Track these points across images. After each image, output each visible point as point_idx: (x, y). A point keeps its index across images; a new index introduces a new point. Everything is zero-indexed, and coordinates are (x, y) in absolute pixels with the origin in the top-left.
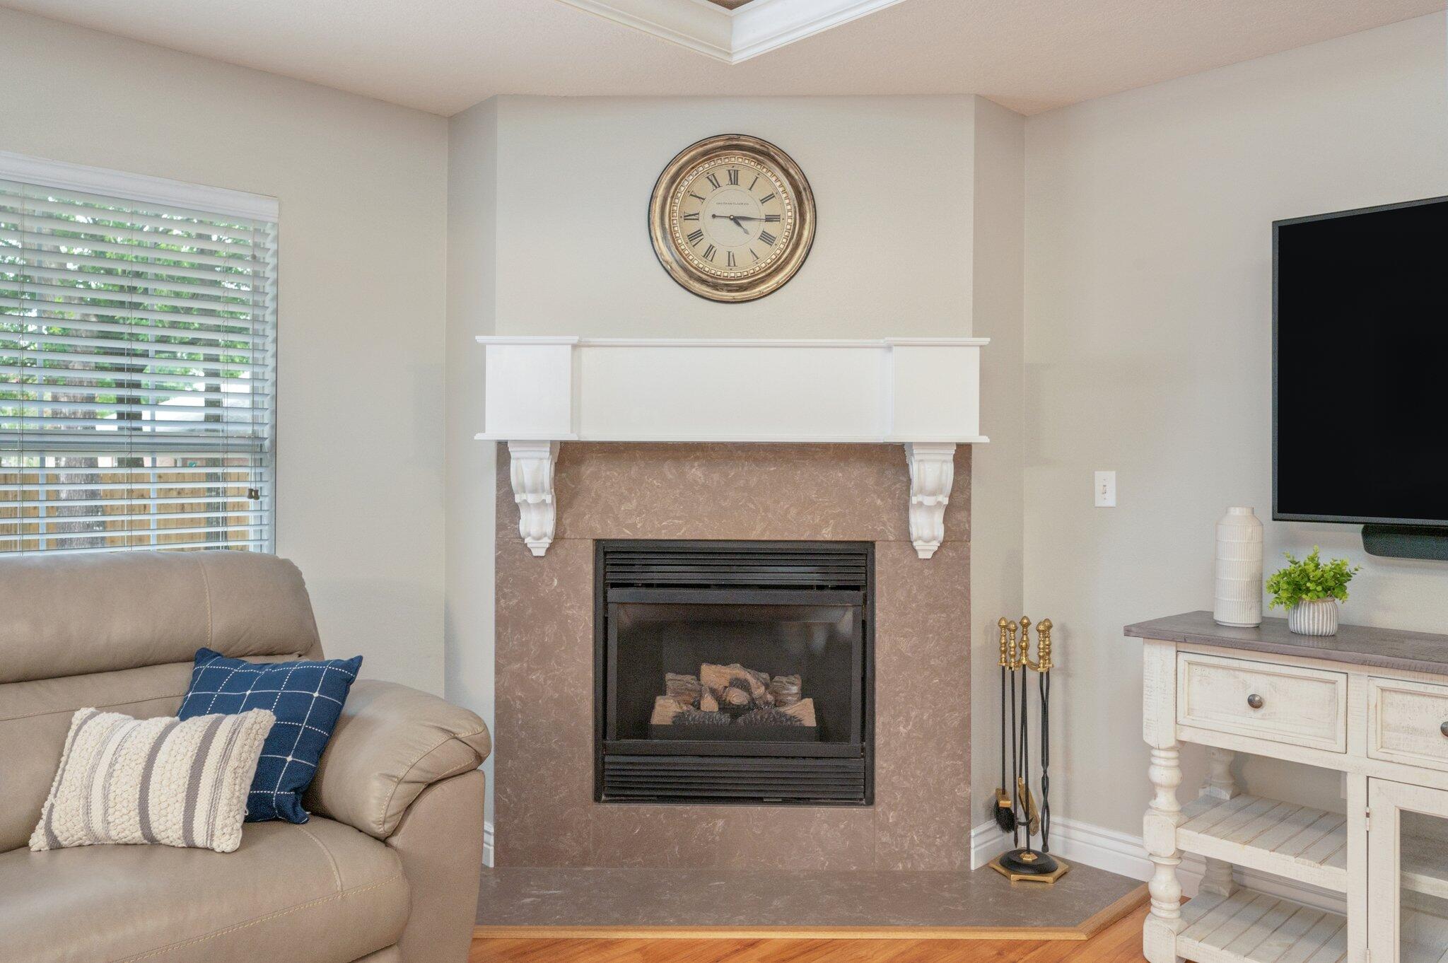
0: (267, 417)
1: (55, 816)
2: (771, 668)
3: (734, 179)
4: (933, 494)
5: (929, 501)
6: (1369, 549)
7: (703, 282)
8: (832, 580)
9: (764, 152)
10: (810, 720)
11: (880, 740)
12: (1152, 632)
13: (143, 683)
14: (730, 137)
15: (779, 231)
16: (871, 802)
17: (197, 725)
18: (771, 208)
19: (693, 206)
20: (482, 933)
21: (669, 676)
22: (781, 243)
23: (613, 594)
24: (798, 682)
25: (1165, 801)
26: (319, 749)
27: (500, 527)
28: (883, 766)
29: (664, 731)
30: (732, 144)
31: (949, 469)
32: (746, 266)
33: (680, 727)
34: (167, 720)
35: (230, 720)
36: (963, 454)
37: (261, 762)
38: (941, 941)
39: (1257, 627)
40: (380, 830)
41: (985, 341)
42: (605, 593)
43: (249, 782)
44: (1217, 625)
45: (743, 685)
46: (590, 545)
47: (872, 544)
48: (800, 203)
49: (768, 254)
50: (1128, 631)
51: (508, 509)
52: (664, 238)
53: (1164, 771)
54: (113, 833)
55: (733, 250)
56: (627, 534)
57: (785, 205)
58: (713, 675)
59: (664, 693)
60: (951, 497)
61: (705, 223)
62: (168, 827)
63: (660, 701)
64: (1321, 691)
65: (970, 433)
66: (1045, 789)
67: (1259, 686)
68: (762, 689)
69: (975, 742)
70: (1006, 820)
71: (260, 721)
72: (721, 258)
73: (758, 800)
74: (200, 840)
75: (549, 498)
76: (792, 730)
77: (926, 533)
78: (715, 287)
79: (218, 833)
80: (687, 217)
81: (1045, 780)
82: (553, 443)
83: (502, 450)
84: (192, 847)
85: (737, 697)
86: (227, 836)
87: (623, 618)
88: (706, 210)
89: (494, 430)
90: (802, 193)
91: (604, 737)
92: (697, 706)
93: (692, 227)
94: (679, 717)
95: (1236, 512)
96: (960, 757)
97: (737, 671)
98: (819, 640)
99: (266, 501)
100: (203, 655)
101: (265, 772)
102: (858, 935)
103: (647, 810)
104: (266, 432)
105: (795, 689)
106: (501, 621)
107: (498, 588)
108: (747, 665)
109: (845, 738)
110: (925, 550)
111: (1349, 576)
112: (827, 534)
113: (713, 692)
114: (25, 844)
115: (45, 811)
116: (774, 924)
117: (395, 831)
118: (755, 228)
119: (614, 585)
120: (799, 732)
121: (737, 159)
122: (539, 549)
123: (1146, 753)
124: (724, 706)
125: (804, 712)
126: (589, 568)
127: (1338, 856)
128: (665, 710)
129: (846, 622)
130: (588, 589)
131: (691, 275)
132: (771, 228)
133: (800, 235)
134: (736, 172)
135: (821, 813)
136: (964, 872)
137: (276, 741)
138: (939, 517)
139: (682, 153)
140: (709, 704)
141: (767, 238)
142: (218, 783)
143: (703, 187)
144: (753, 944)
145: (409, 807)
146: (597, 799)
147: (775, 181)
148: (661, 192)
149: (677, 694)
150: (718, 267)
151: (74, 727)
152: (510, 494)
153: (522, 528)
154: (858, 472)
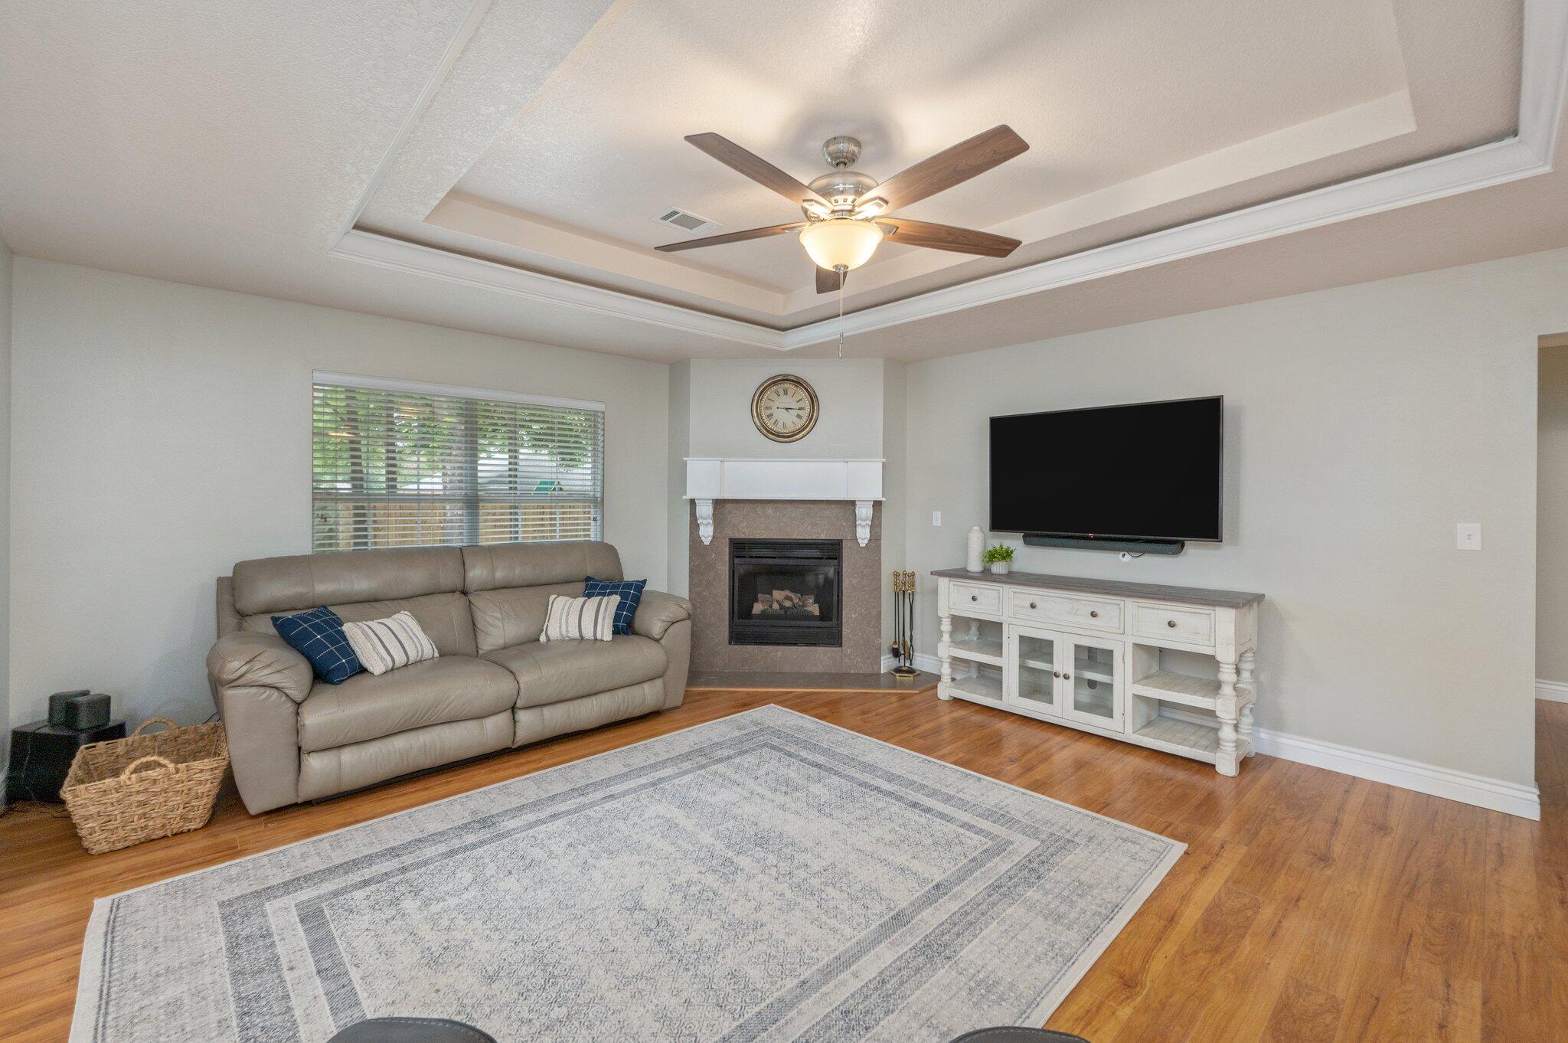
0: (599, 489)
1: (549, 629)
2: (802, 591)
3: (786, 393)
4: (865, 520)
5: (863, 523)
6: (1026, 543)
7: (773, 434)
8: (826, 554)
9: (798, 382)
10: (817, 613)
11: (844, 620)
12: (941, 574)
13: (568, 587)
14: (784, 375)
15: (805, 414)
16: (841, 645)
17: (595, 600)
18: (801, 404)
19: (770, 404)
20: (688, 689)
21: (759, 595)
22: (805, 419)
23: (737, 561)
24: (813, 597)
25: (946, 637)
26: (633, 610)
27: (691, 533)
28: (846, 631)
29: (758, 616)
30: (785, 379)
31: (871, 511)
32: (791, 428)
33: (764, 615)
34: (584, 599)
35: (606, 598)
36: (877, 505)
37: (616, 613)
38: (861, 693)
39: (982, 572)
40: (657, 637)
41: (885, 460)
42: (733, 559)
43: (612, 621)
44: (968, 571)
45: (790, 599)
46: (727, 540)
47: (842, 540)
48: (813, 403)
49: (800, 423)
50: (932, 573)
51: (694, 525)
52: (758, 416)
53: (946, 626)
54: (570, 635)
55: (786, 421)
56: (742, 536)
57: (807, 404)
58: (777, 594)
59: (757, 601)
60: (872, 521)
61: (774, 410)
62: (588, 633)
63: (755, 604)
64: (995, 594)
65: (879, 497)
66: (911, 640)
67: (976, 593)
68: (798, 600)
69: (883, 621)
70: (896, 653)
71: (616, 599)
72: (780, 424)
73: (796, 644)
74: (599, 637)
75: (711, 522)
76: (809, 617)
77: (863, 537)
78: (778, 436)
79: (605, 635)
80: (767, 408)
81: (911, 636)
82: (713, 500)
83: (693, 502)
84: (596, 639)
85: (788, 604)
86: (608, 636)
87: (741, 570)
88: (774, 405)
89: (689, 495)
90: (813, 398)
91: (733, 618)
92: (771, 607)
93: (769, 412)
94: (763, 611)
95: (976, 528)
96: (877, 628)
97: (787, 593)
98: (821, 578)
99: (599, 522)
100: (588, 579)
101: (617, 618)
102: (831, 690)
103: (750, 648)
104: (599, 495)
105: (811, 601)
106: (692, 571)
107: (690, 558)
108: (791, 591)
109: (831, 620)
110: (863, 543)
111: (1012, 552)
112: (823, 537)
113: (778, 601)
114: (538, 640)
115: (544, 629)
116: (798, 687)
117: (661, 638)
118: (794, 413)
119: (737, 557)
120: (813, 618)
121: (787, 385)
122: (707, 542)
123: (939, 620)
124: (782, 607)
125: (815, 609)
126: (727, 550)
127: (1000, 654)
128: (758, 608)
129: (831, 572)
130: (727, 558)
131: (768, 431)
132: (801, 412)
133: (813, 415)
134: (787, 390)
135: (820, 649)
136: (879, 674)
137: (621, 607)
138: (868, 530)
139: (762, 385)
140: (776, 606)
141: (799, 416)
142: (604, 618)
143: (774, 396)
144: (791, 692)
145: (666, 630)
146: (730, 643)
147: (803, 394)
148: (756, 398)
149: (762, 602)
150: (779, 429)
151: (550, 603)
152: (696, 520)
153: (701, 533)
154: (835, 511)
